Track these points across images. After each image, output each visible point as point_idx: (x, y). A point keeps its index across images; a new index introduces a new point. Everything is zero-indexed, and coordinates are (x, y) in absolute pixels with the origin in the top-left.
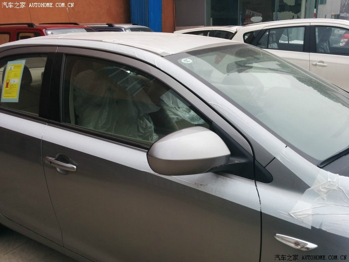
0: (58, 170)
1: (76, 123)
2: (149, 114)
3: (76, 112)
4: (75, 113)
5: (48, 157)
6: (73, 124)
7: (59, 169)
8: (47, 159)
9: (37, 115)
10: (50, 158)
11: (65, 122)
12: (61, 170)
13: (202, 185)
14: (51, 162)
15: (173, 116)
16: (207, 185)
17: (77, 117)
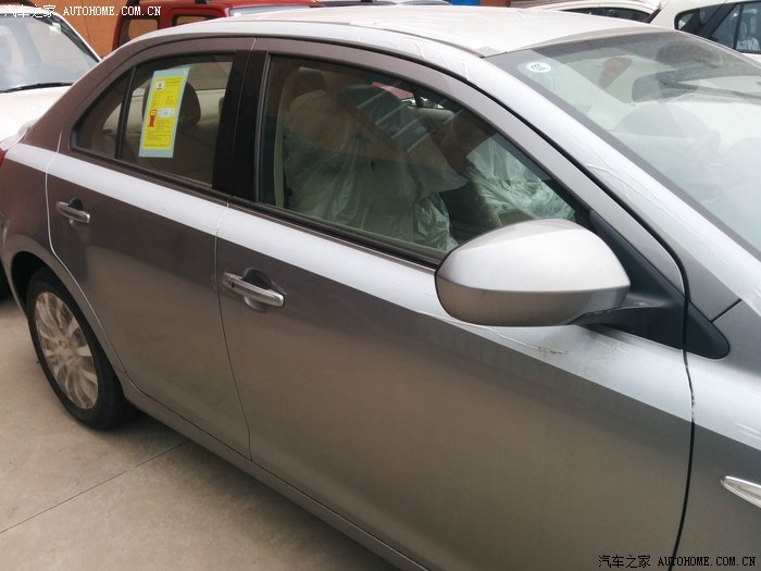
0: (247, 301)
1: (287, 205)
2: (440, 193)
3: (287, 182)
4: (285, 185)
5: (228, 274)
6: (279, 208)
7: (250, 299)
8: (227, 278)
9: (208, 186)
10: (232, 276)
11: (265, 202)
12: (252, 300)
13: (554, 353)
14: (233, 285)
15: (495, 202)
16: (566, 353)
17: (288, 192)
